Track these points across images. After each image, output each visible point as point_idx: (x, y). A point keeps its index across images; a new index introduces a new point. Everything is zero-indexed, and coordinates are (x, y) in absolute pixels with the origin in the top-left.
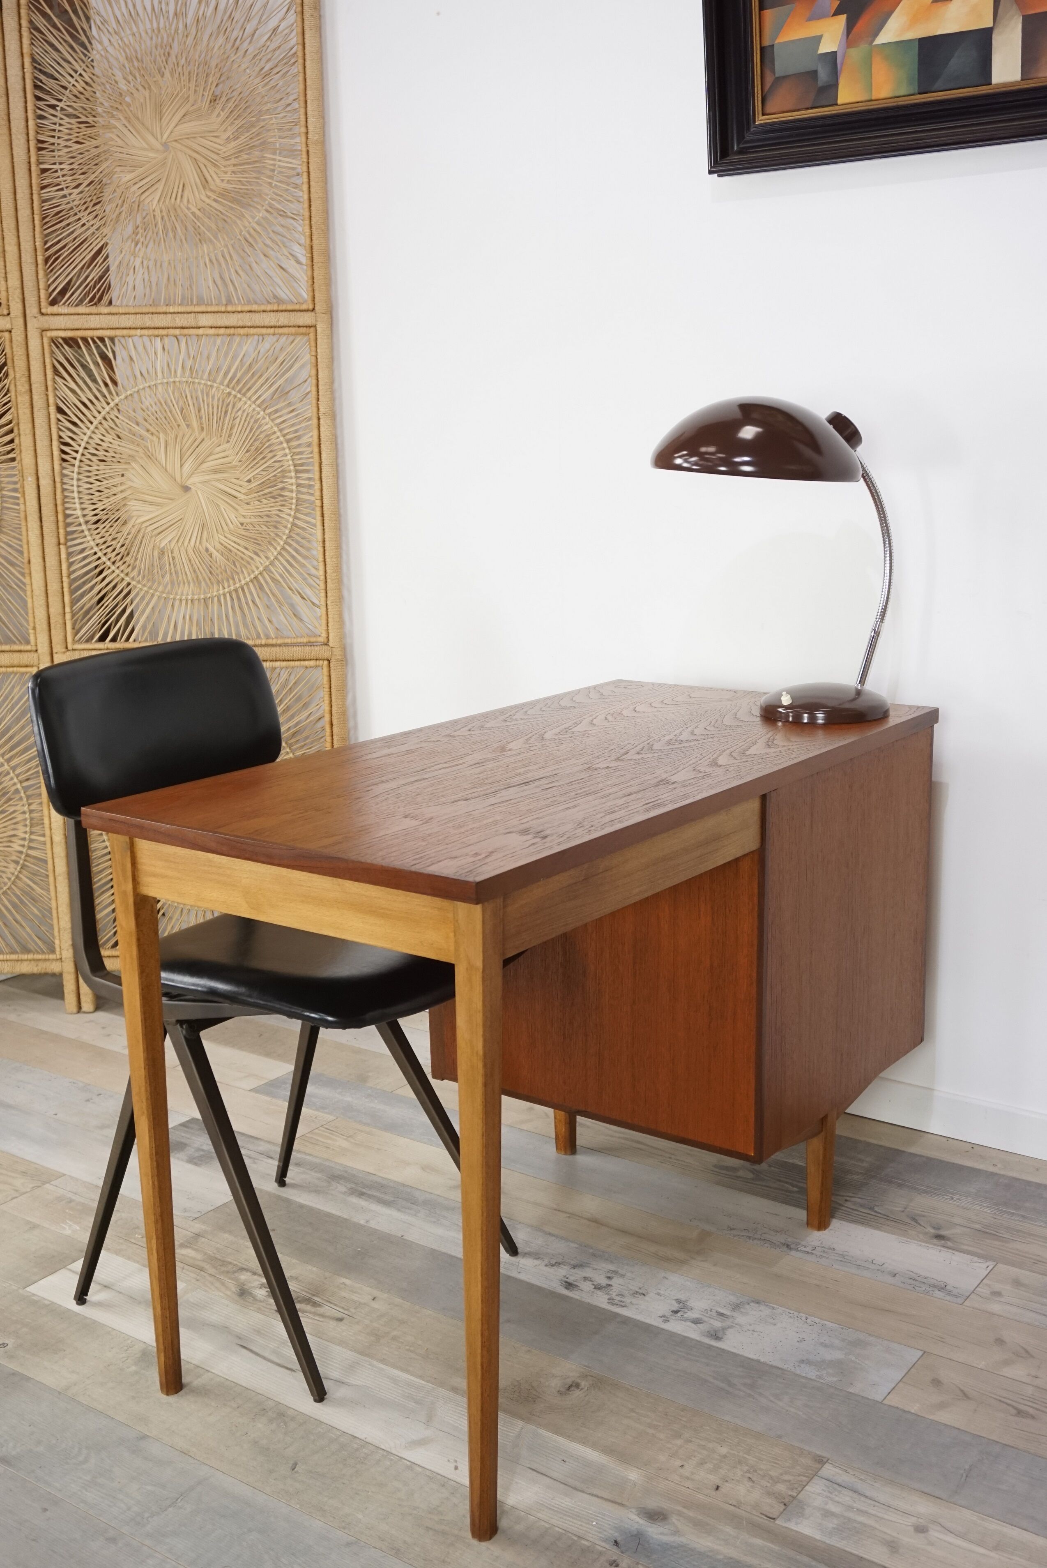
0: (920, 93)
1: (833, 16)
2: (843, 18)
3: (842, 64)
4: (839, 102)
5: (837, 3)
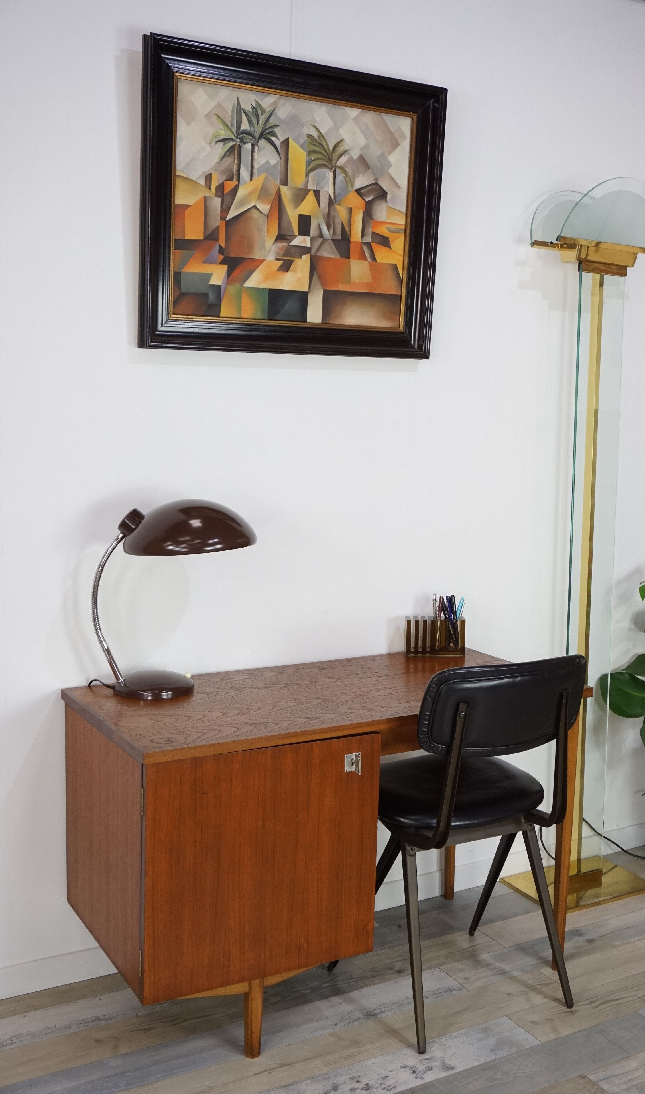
0: (268, 319)
1: (219, 264)
2: (225, 267)
3: (224, 293)
4: (221, 315)
5: (222, 257)
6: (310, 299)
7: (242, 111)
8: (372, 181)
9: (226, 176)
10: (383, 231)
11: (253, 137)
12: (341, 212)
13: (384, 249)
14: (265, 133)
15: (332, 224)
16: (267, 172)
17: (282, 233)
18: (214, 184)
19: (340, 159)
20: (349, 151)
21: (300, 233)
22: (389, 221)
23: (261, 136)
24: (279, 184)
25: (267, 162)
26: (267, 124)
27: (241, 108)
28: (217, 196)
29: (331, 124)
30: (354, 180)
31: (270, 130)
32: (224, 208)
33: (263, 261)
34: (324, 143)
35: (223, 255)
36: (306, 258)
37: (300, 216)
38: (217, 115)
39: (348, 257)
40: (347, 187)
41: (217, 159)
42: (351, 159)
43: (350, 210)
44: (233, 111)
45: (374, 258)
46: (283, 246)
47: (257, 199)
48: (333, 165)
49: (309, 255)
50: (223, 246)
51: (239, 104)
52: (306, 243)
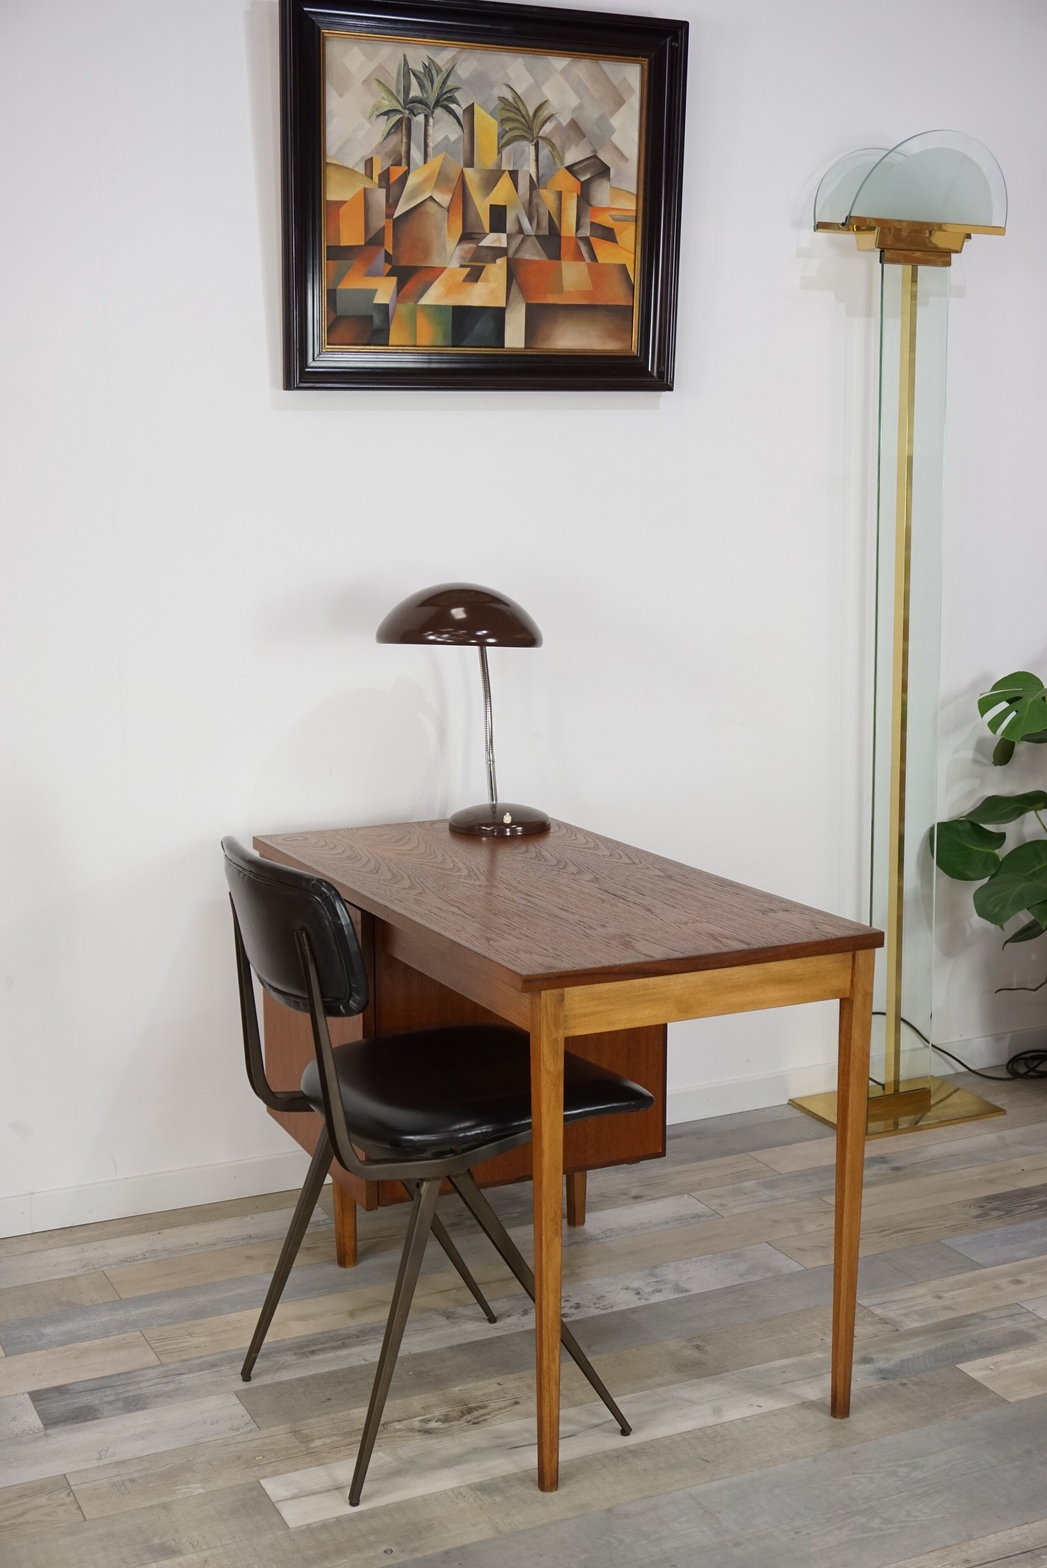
0: (453, 346)
1: (386, 276)
2: (394, 280)
3: (393, 314)
4: (390, 343)
5: (389, 267)
6: (509, 317)
7: (411, 73)
8: (588, 154)
9: (392, 159)
10: (605, 220)
11: (427, 105)
12: (547, 197)
13: (608, 245)
14: (441, 100)
15: (535, 214)
16: (447, 152)
17: (468, 231)
18: (377, 172)
19: (544, 127)
20: (556, 115)
21: (492, 230)
22: (613, 207)
23: (437, 104)
24: (462, 165)
25: (446, 138)
26: (444, 87)
27: (409, 68)
28: (380, 187)
29: (531, 80)
30: (564, 153)
31: (449, 95)
32: (390, 202)
33: (444, 268)
34: (521, 108)
35: (391, 264)
36: (501, 262)
37: (492, 206)
38: (378, 80)
39: (559, 258)
40: (555, 163)
41: (379, 139)
42: (559, 126)
43: (560, 195)
44: (399, 74)
45: (594, 258)
46: (470, 248)
47: (434, 187)
48: (535, 136)
49: (505, 258)
50: (391, 252)
51: (406, 63)
52: (500, 243)
